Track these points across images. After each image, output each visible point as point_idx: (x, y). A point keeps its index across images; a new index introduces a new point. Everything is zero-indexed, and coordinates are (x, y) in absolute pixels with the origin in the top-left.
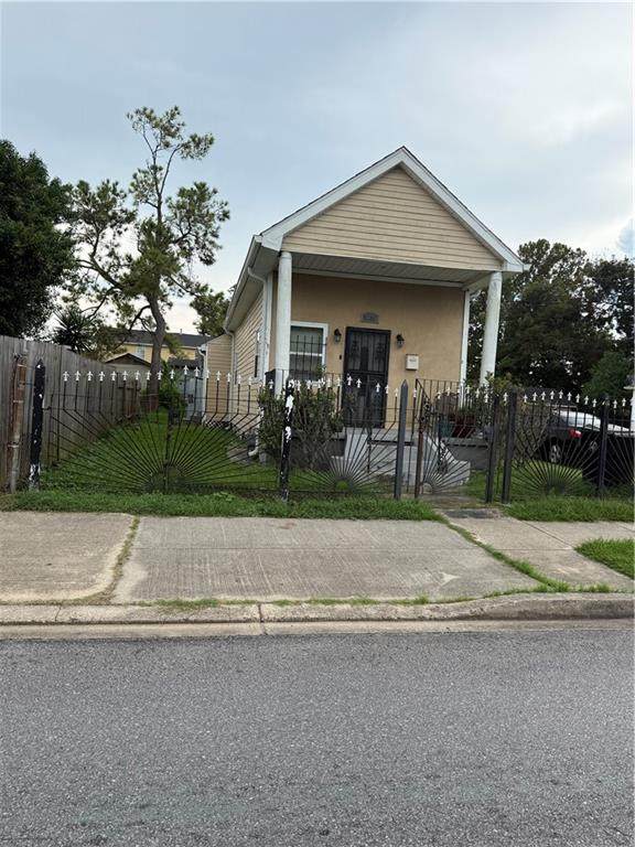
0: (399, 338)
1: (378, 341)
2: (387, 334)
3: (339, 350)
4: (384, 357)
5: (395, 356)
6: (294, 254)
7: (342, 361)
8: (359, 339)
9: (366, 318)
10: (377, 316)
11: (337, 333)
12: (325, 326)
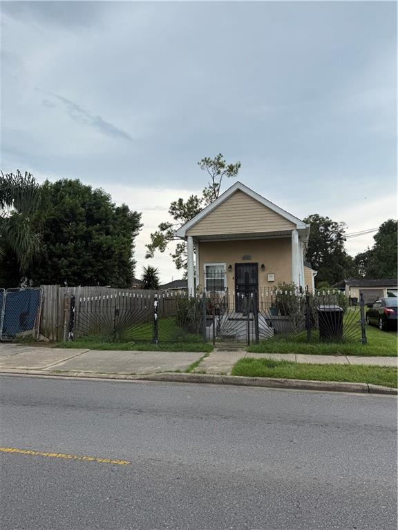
0: (263, 266)
1: (251, 269)
2: (256, 265)
3: (232, 275)
4: (256, 276)
5: (261, 275)
6: (193, 237)
7: (234, 280)
8: (242, 269)
9: (244, 258)
10: (250, 257)
11: (230, 267)
12: (224, 264)
